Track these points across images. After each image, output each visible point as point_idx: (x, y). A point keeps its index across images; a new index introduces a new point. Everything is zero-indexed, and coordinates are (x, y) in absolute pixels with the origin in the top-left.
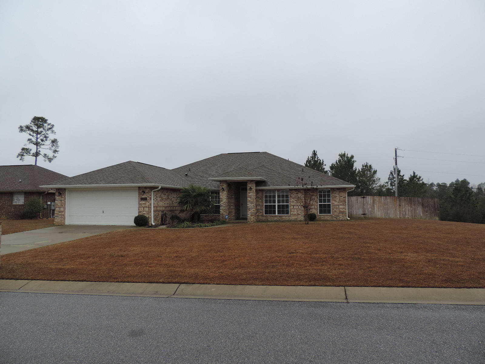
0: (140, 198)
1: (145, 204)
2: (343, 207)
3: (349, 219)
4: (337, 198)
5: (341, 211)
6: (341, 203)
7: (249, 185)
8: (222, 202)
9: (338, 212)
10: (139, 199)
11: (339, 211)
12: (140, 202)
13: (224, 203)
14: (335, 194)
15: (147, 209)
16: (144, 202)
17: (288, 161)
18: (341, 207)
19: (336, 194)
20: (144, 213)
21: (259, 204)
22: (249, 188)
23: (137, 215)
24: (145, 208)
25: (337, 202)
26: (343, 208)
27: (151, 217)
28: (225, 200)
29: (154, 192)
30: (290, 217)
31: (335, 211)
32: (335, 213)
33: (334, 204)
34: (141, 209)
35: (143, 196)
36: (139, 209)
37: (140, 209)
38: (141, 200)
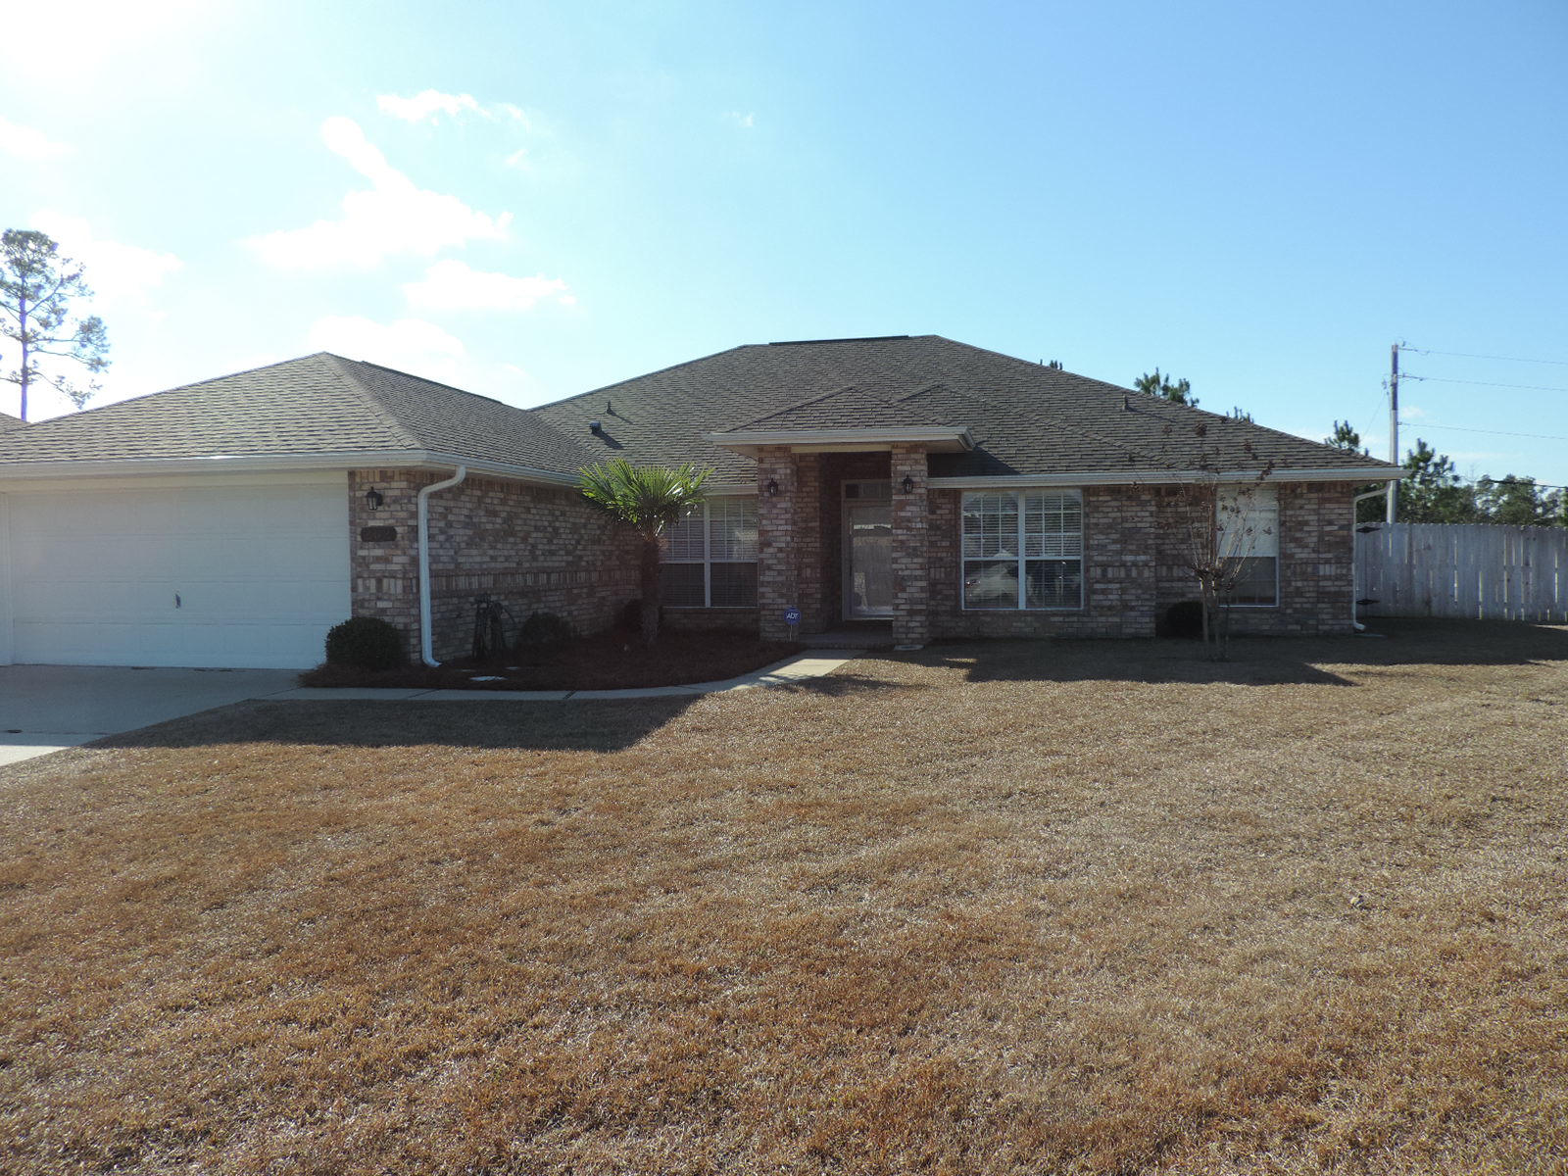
0: (359, 530)
1: (386, 560)
2: (1339, 571)
3: (1361, 627)
4: (1306, 528)
5: (1328, 589)
6: (1329, 552)
7: (902, 468)
8: (771, 550)
9: (1314, 595)
10: (353, 533)
11: (1318, 592)
12: (362, 553)
13: (780, 555)
14: (1298, 512)
15: (395, 587)
16: (379, 552)
18: (1326, 570)
19: (1303, 512)
20: (384, 610)
21: (941, 559)
22: (901, 480)
23: (343, 615)
24: (385, 581)
25: (1306, 550)
26: (1338, 578)
27: (420, 630)
28: (783, 539)
29: (432, 496)
30: (1085, 619)
31: (1298, 588)
32: (1297, 600)
33: (1292, 556)
34: (367, 588)
35: (374, 519)
36: (354, 589)
37: (361, 589)
38: (365, 539)
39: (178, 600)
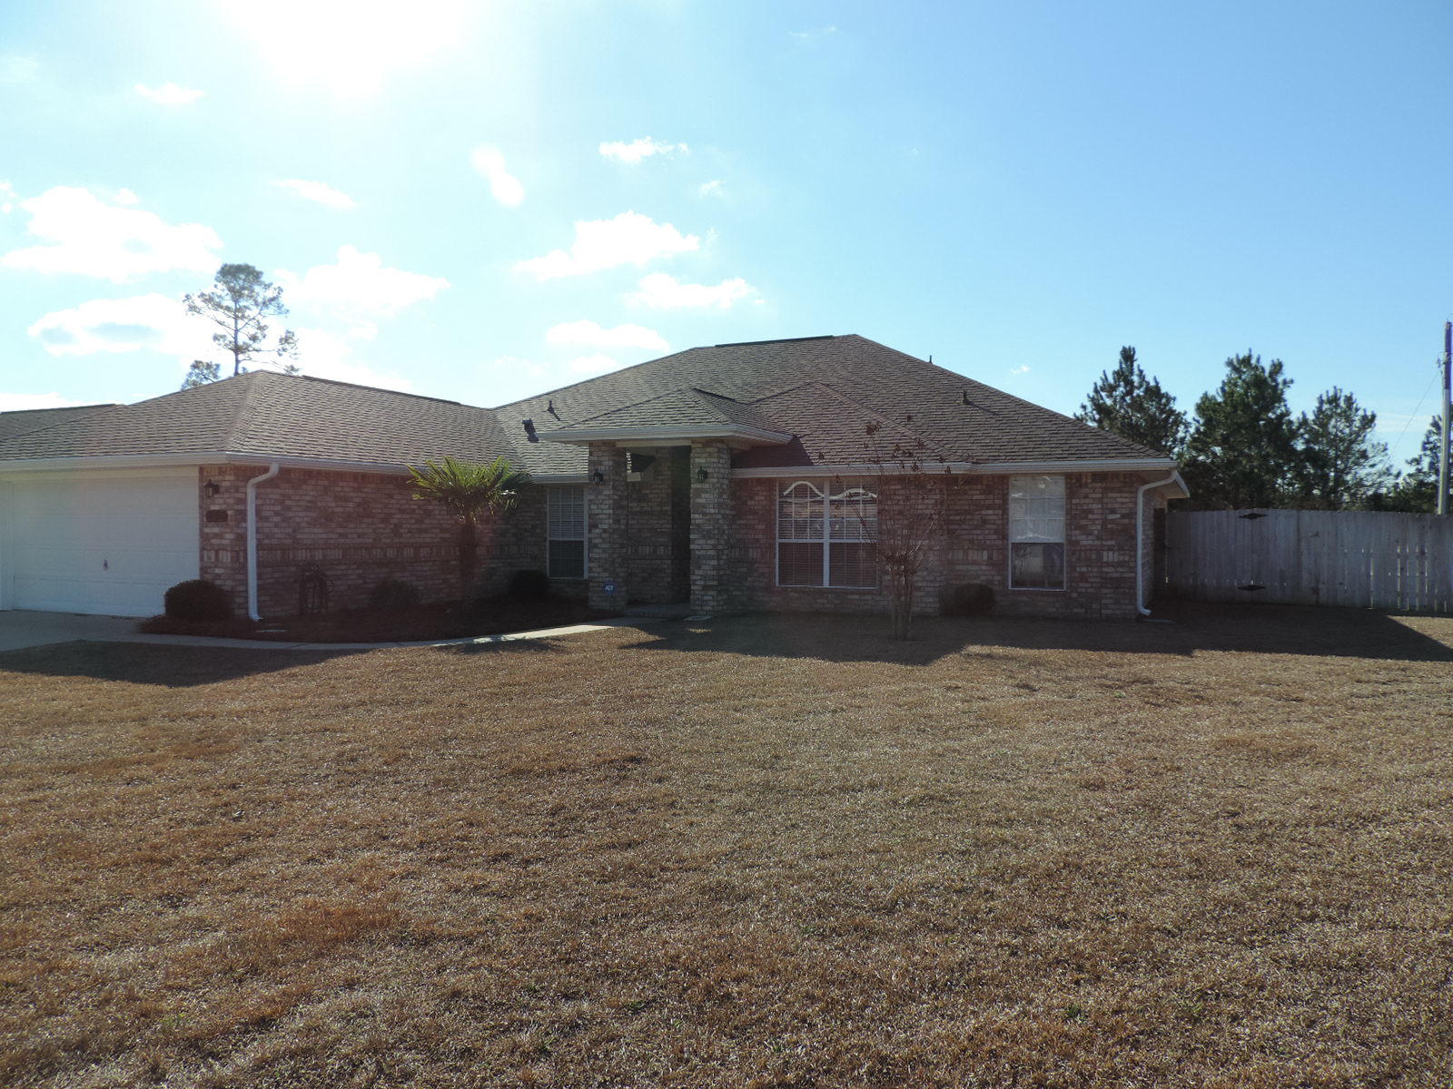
0: (205, 513)
1: (220, 536)
2: (1121, 558)
3: (1147, 612)
4: (1090, 516)
5: (1109, 575)
6: (1111, 539)
7: (699, 460)
8: (597, 531)
9: (1098, 580)
10: (201, 514)
11: (1101, 577)
12: (206, 530)
13: (605, 535)
14: (1083, 501)
15: (226, 557)
16: (216, 530)
17: (928, 367)
18: (1109, 557)
19: (1087, 501)
20: (218, 575)
21: (758, 540)
22: (697, 471)
24: (221, 552)
25: (1090, 537)
26: (1120, 564)
27: (246, 591)
28: (607, 521)
29: (258, 486)
30: (878, 598)
31: (1082, 573)
32: (1081, 585)
33: (1077, 542)
34: (209, 558)
35: (214, 504)
36: (202, 558)
37: (206, 559)
38: (209, 521)
39: (106, 565)
